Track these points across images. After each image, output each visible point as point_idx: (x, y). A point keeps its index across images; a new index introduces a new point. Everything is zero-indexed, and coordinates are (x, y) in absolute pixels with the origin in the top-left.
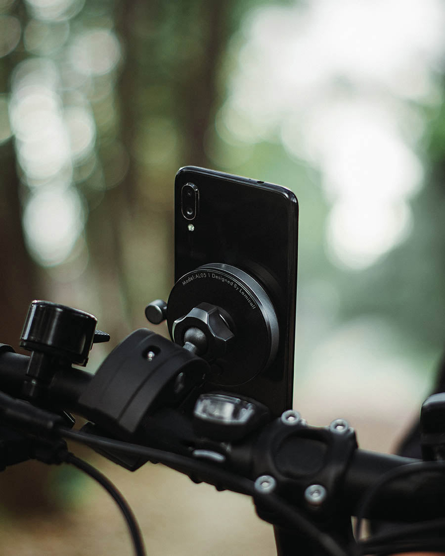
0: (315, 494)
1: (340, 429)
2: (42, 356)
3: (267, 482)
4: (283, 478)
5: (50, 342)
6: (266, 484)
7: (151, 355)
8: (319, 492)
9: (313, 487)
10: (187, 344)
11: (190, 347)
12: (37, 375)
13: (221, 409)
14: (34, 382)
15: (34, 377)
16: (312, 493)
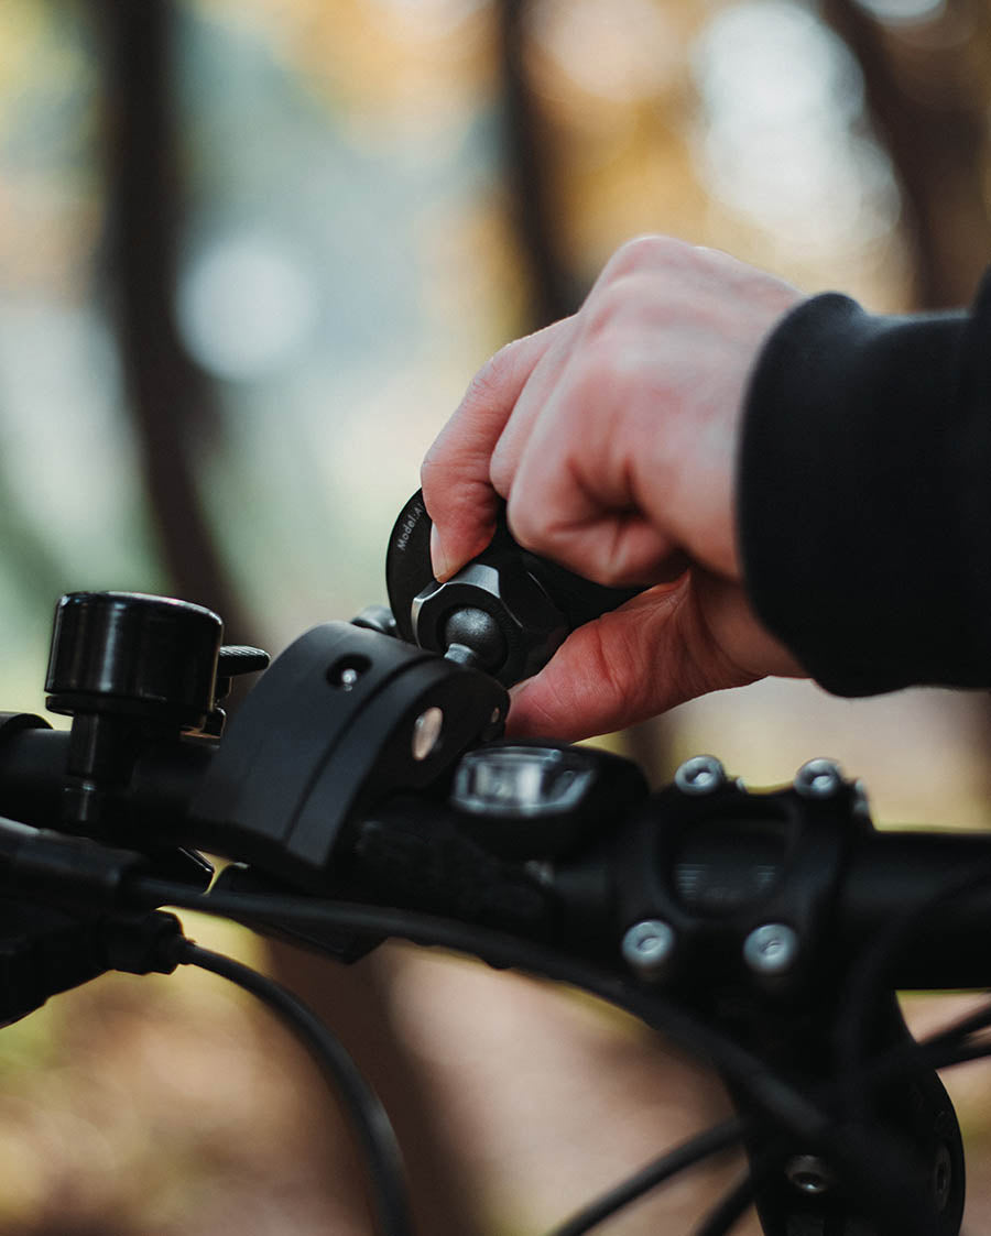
0: (771, 948)
1: (822, 784)
2: (96, 720)
3: (653, 937)
4: (688, 923)
5: (106, 685)
6: (649, 943)
7: (349, 676)
8: (777, 940)
9: (764, 933)
10: (452, 649)
11: (458, 653)
12: (90, 769)
13: (513, 782)
14: (88, 788)
15: (85, 777)
16: (763, 948)
